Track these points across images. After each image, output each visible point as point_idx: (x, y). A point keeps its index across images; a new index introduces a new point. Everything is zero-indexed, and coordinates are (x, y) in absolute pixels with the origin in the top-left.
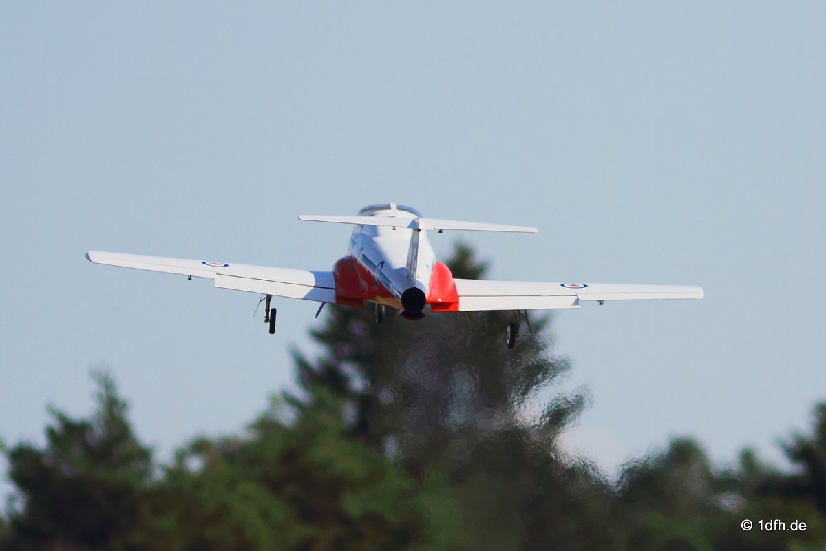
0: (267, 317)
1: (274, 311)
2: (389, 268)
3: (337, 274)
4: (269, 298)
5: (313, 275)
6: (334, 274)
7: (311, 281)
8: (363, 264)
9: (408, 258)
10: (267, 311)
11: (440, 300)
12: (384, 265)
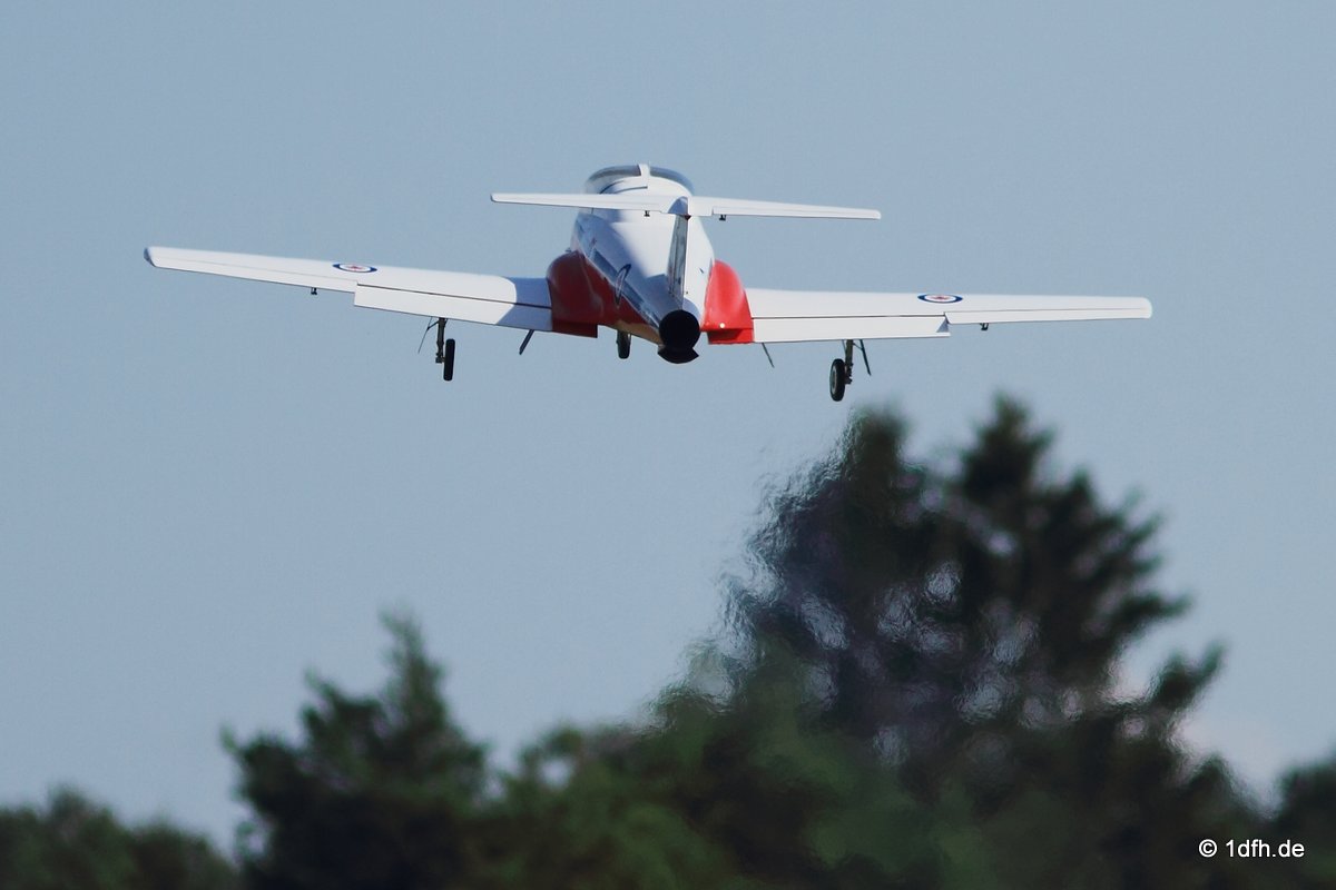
0: (439, 354)
1: (451, 344)
2: (639, 274)
3: (554, 282)
4: (442, 322)
5: (513, 286)
6: (549, 281)
7: (510, 294)
8: (596, 267)
9: (670, 260)
10: (440, 343)
11: (722, 326)
12: (630, 272)
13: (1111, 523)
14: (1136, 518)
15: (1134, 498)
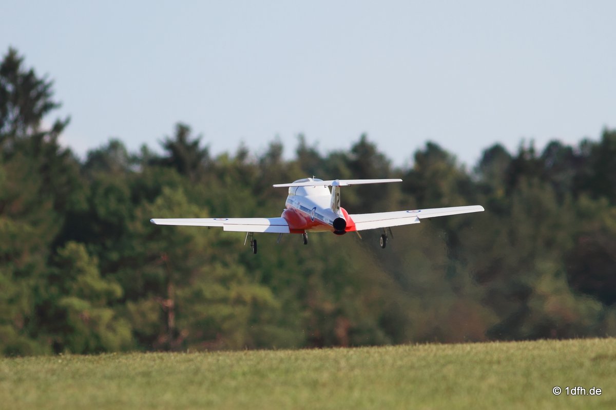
0: (252, 245)
1: (255, 241)
2: (319, 209)
6: (284, 218)
13: (40, 82)
14: (47, 81)
15: (46, 75)
